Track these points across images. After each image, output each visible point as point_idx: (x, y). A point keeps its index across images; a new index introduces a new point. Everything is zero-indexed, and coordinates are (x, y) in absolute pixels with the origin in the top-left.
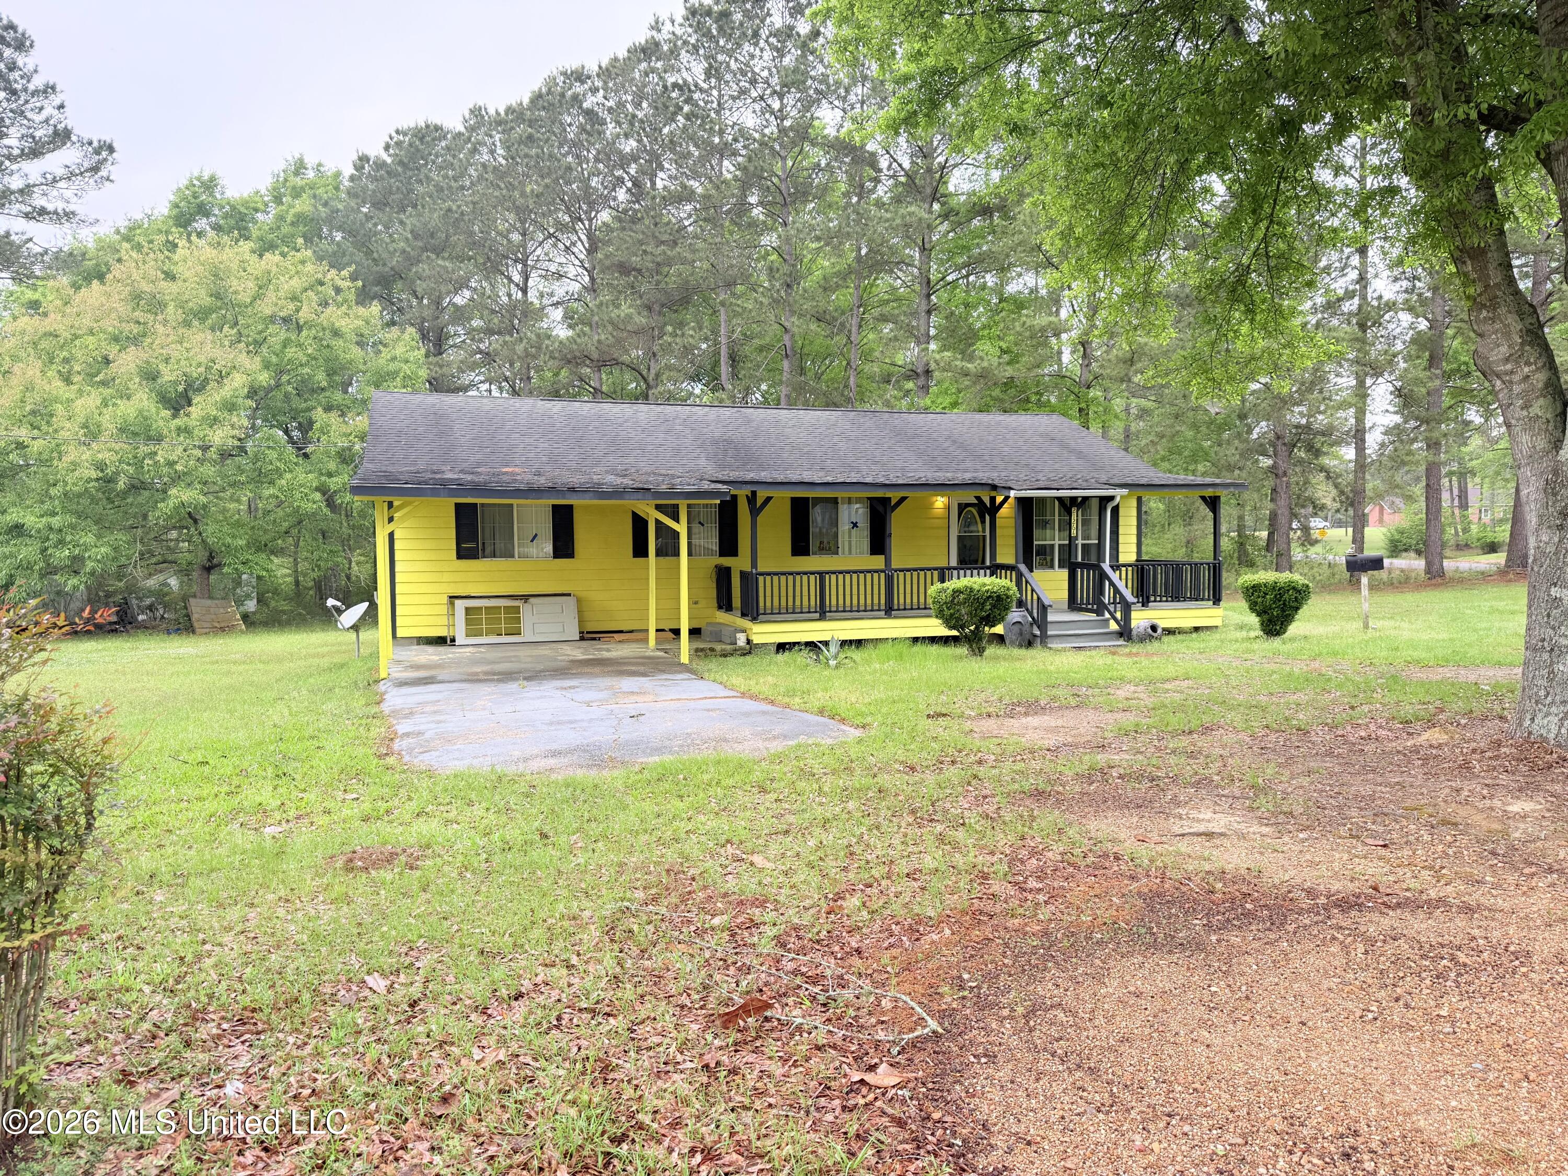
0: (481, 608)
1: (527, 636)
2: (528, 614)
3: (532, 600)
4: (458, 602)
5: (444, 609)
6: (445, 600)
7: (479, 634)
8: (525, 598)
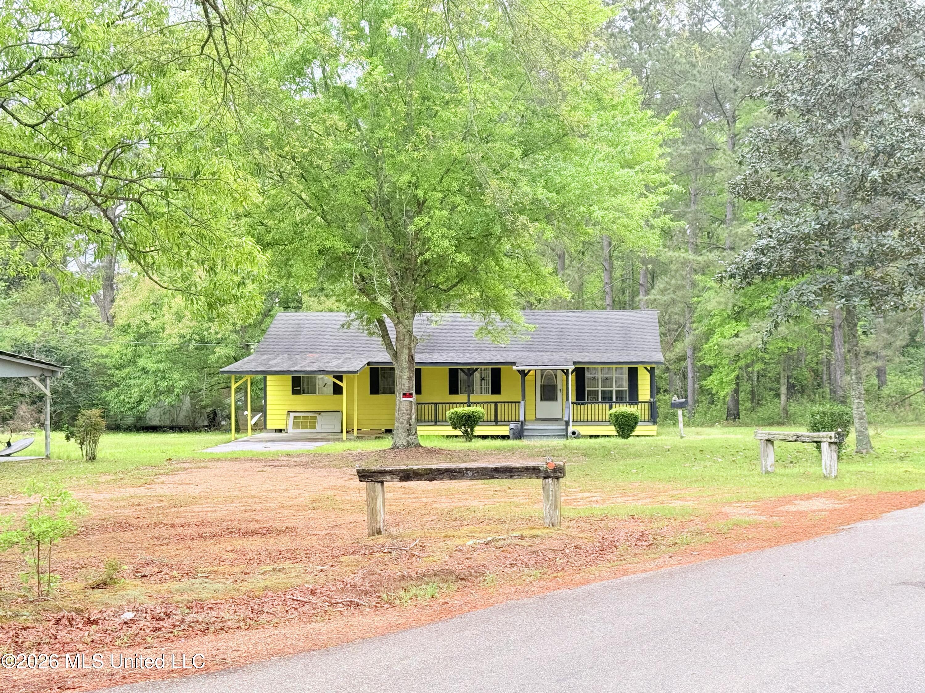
0: (300, 417)
1: (318, 430)
2: (320, 420)
3: (322, 414)
4: (291, 414)
5: (285, 417)
6: (286, 413)
7: (298, 428)
8: (319, 412)
